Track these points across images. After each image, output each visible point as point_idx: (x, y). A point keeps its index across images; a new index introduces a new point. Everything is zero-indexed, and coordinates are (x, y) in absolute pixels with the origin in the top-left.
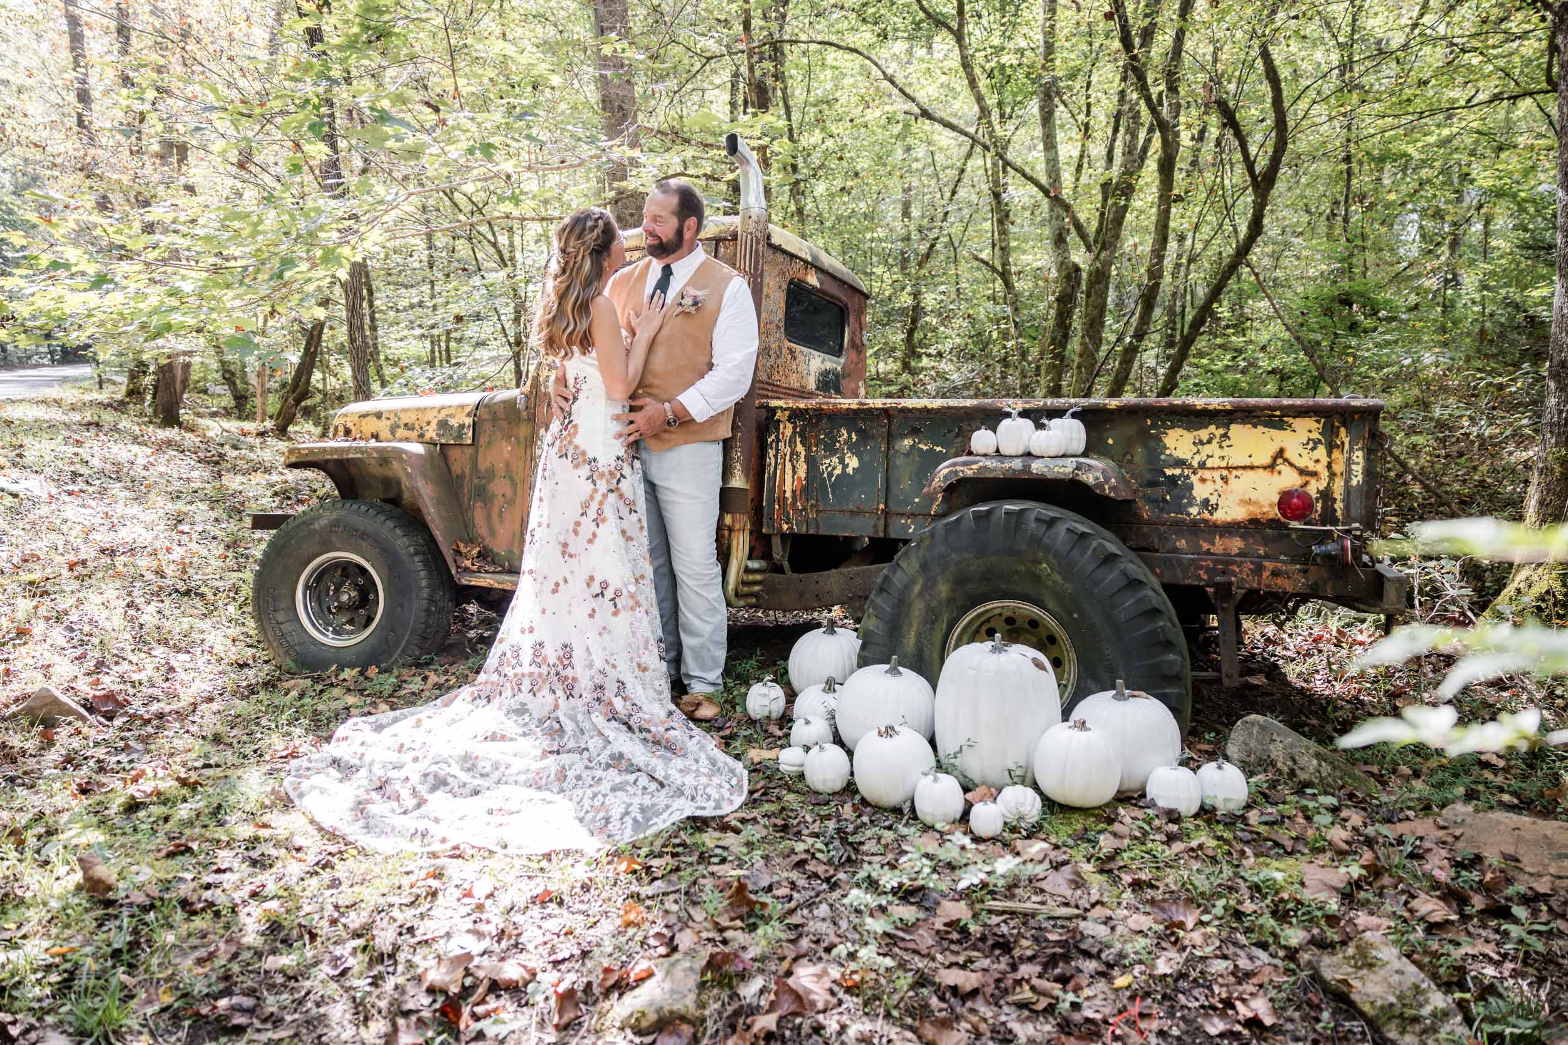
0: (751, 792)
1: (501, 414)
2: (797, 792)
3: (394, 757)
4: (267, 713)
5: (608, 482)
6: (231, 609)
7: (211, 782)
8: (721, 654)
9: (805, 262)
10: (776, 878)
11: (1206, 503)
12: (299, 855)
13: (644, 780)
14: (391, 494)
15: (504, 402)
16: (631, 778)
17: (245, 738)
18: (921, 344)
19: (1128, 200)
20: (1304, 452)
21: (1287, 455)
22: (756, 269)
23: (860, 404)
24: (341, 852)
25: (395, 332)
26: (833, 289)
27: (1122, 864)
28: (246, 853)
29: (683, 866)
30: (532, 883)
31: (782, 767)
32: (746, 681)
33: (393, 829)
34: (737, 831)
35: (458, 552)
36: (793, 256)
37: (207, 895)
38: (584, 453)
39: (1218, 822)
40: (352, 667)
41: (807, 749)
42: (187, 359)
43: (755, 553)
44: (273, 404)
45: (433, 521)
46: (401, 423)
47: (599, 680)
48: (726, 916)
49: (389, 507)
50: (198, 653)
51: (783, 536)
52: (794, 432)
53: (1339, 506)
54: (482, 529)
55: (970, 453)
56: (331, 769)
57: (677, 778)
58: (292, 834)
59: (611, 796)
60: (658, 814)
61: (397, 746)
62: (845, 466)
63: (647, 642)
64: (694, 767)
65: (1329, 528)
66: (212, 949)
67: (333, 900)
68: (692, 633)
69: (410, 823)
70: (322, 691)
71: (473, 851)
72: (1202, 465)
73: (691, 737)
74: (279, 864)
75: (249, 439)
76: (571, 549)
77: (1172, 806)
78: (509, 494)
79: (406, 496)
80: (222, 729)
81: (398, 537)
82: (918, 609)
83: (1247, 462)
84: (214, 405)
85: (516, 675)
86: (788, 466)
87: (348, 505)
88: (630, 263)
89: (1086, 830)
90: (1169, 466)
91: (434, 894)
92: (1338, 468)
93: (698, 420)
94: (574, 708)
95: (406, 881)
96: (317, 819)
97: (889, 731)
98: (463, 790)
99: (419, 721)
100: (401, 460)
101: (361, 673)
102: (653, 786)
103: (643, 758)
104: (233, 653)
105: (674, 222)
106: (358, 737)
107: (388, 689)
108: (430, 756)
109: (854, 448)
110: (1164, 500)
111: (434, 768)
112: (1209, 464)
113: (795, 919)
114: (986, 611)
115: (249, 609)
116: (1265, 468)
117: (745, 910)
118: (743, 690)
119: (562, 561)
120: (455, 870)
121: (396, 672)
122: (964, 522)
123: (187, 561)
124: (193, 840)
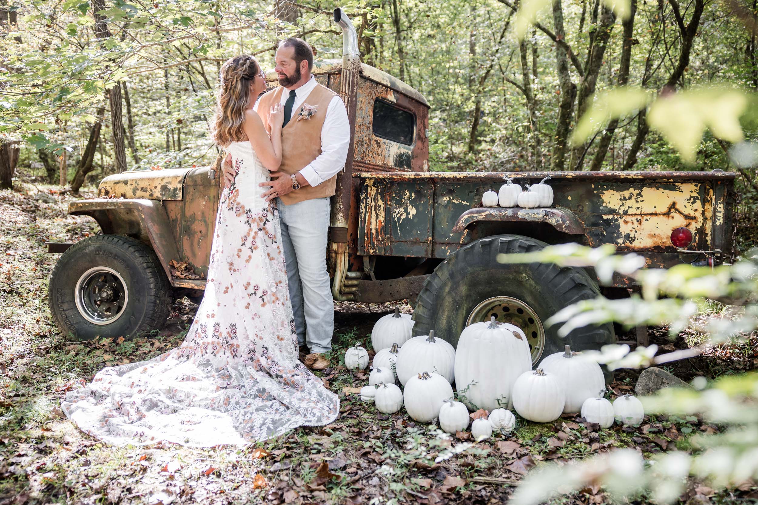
0: (341, 413)
1: (199, 182)
2: (370, 413)
3: (127, 390)
4: (55, 364)
5: (258, 224)
6: (37, 301)
7: (18, 404)
8: (330, 329)
9: (386, 86)
10: (349, 462)
11: (628, 236)
12: (67, 447)
13: (277, 405)
14: (134, 231)
15: (201, 174)
16: (269, 403)
17: (42, 379)
18: (481, 135)
19: (605, 43)
20: (688, 205)
21: (677, 206)
22: (352, 92)
23: (417, 175)
24: (92, 446)
25: (146, 129)
26: (405, 103)
27: (560, 455)
28: (36, 446)
29: (294, 455)
30: (204, 464)
31: (362, 398)
32: (346, 346)
33: (124, 432)
34: (329, 435)
35: (173, 267)
36: (377, 83)
37: (11, 468)
38: (243, 207)
39: (624, 432)
40: (107, 337)
41: (377, 386)
42: (17, 146)
43: (353, 268)
44: (71, 173)
45: (158, 247)
46: (139, 187)
47: (252, 347)
48: (316, 484)
49: (131, 239)
50: (16, 329)
51: (371, 257)
52: (377, 193)
53: (709, 238)
54: (187, 252)
55: (481, 206)
56: (90, 398)
57: (296, 403)
58: (64, 435)
59: (255, 413)
60: (283, 424)
61: (130, 384)
62: (408, 214)
63: (283, 322)
64: (308, 397)
65: (701, 252)
66: (13, 499)
67: (86, 473)
68: (312, 316)
69: (135, 428)
70: (89, 352)
71: (170, 445)
72: (626, 213)
73: (308, 380)
74: (55, 452)
75: (55, 197)
76: (235, 267)
77: (596, 422)
78: (204, 231)
79: (143, 232)
80: (27, 374)
81: (136, 257)
82: (448, 301)
83: (653, 211)
84: (33, 175)
85: (204, 343)
86: (373, 213)
87: (106, 238)
88: (270, 89)
89: (541, 435)
90: (605, 214)
91: (145, 470)
92: (709, 214)
93: (313, 185)
94: (237, 364)
95: (128, 462)
96: (79, 426)
97: (425, 376)
98: (167, 410)
99: (146, 369)
100: (138, 210)
101: (114, 341)
102: (283, 408)
103: (278, 392)
104: (37, 329)
105: (293, 64)
106: (108, 378)
107: (130, 351)
108: (148, 389)
109: (413, 203)
110: (602, 234)
111: (150, 396)
112: (630, 212)
113: (358, 486)
114: (490, 303)
115: (46, 302)
116: (664, 214)
117: (327, 479)
118: (343, 351)
119: (230, 273)
120: (159, 456)
121: (135, 340)
122: (476, 248)
123: (12, 272)
124: (5, 438)
